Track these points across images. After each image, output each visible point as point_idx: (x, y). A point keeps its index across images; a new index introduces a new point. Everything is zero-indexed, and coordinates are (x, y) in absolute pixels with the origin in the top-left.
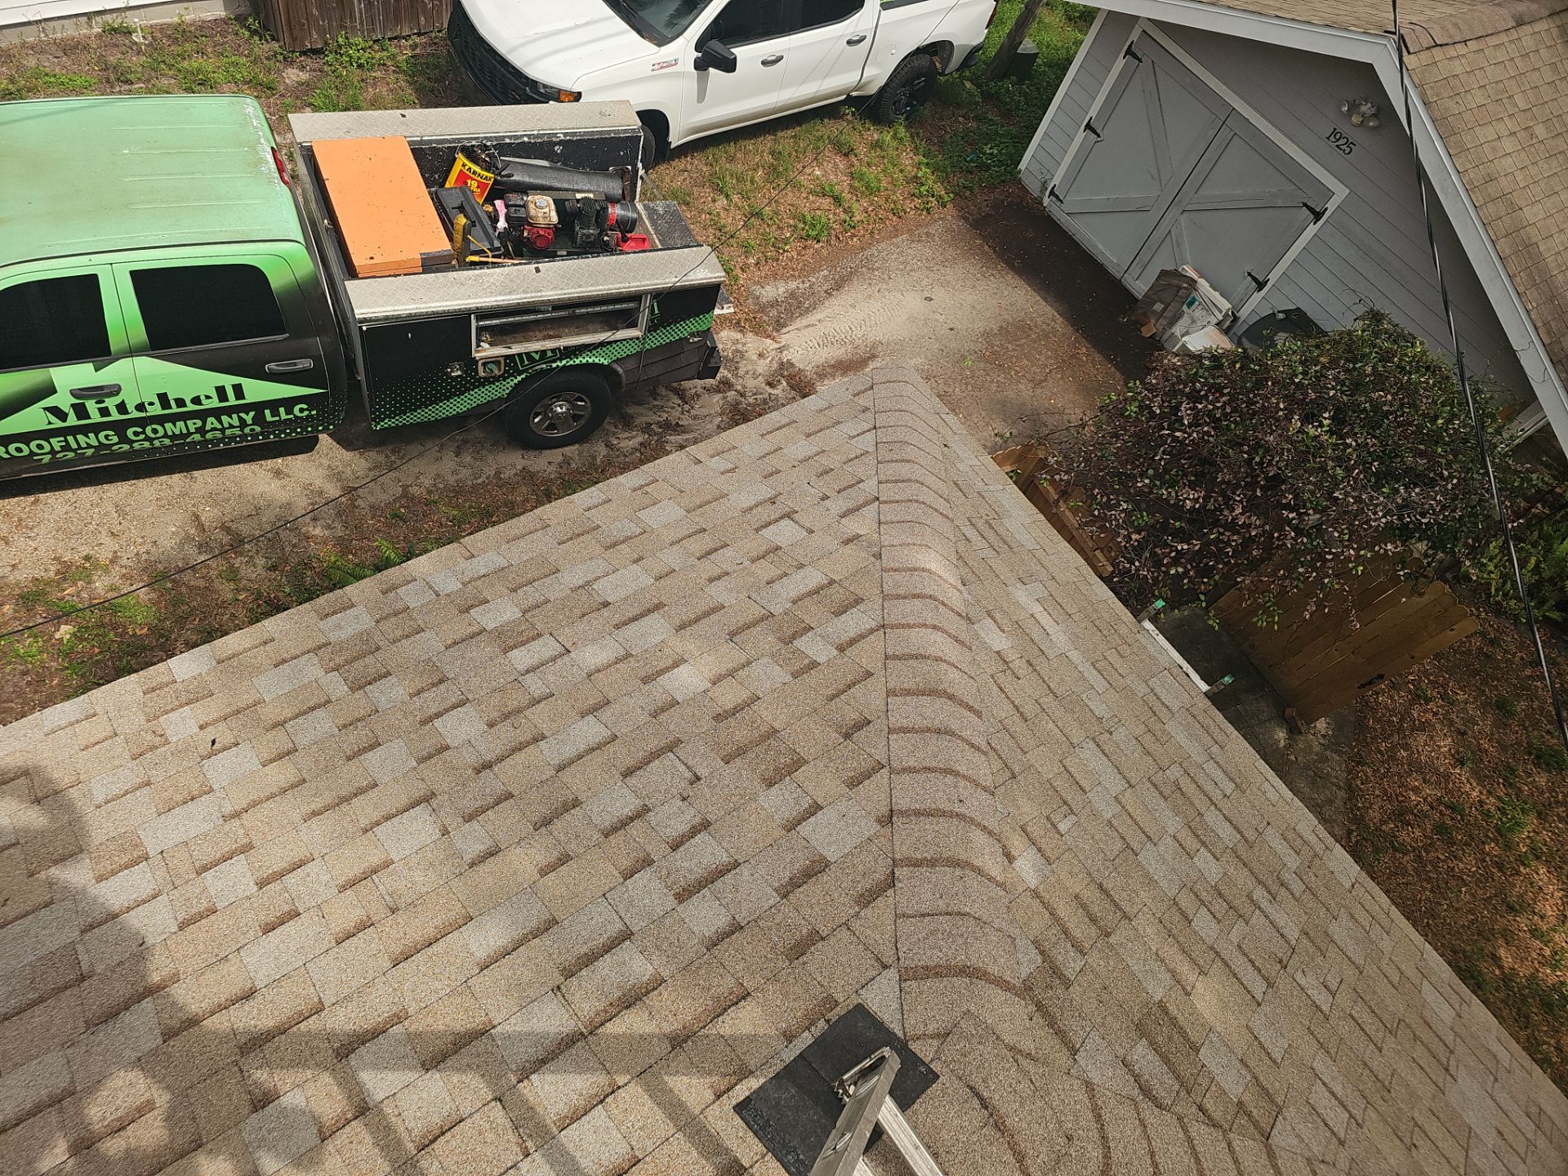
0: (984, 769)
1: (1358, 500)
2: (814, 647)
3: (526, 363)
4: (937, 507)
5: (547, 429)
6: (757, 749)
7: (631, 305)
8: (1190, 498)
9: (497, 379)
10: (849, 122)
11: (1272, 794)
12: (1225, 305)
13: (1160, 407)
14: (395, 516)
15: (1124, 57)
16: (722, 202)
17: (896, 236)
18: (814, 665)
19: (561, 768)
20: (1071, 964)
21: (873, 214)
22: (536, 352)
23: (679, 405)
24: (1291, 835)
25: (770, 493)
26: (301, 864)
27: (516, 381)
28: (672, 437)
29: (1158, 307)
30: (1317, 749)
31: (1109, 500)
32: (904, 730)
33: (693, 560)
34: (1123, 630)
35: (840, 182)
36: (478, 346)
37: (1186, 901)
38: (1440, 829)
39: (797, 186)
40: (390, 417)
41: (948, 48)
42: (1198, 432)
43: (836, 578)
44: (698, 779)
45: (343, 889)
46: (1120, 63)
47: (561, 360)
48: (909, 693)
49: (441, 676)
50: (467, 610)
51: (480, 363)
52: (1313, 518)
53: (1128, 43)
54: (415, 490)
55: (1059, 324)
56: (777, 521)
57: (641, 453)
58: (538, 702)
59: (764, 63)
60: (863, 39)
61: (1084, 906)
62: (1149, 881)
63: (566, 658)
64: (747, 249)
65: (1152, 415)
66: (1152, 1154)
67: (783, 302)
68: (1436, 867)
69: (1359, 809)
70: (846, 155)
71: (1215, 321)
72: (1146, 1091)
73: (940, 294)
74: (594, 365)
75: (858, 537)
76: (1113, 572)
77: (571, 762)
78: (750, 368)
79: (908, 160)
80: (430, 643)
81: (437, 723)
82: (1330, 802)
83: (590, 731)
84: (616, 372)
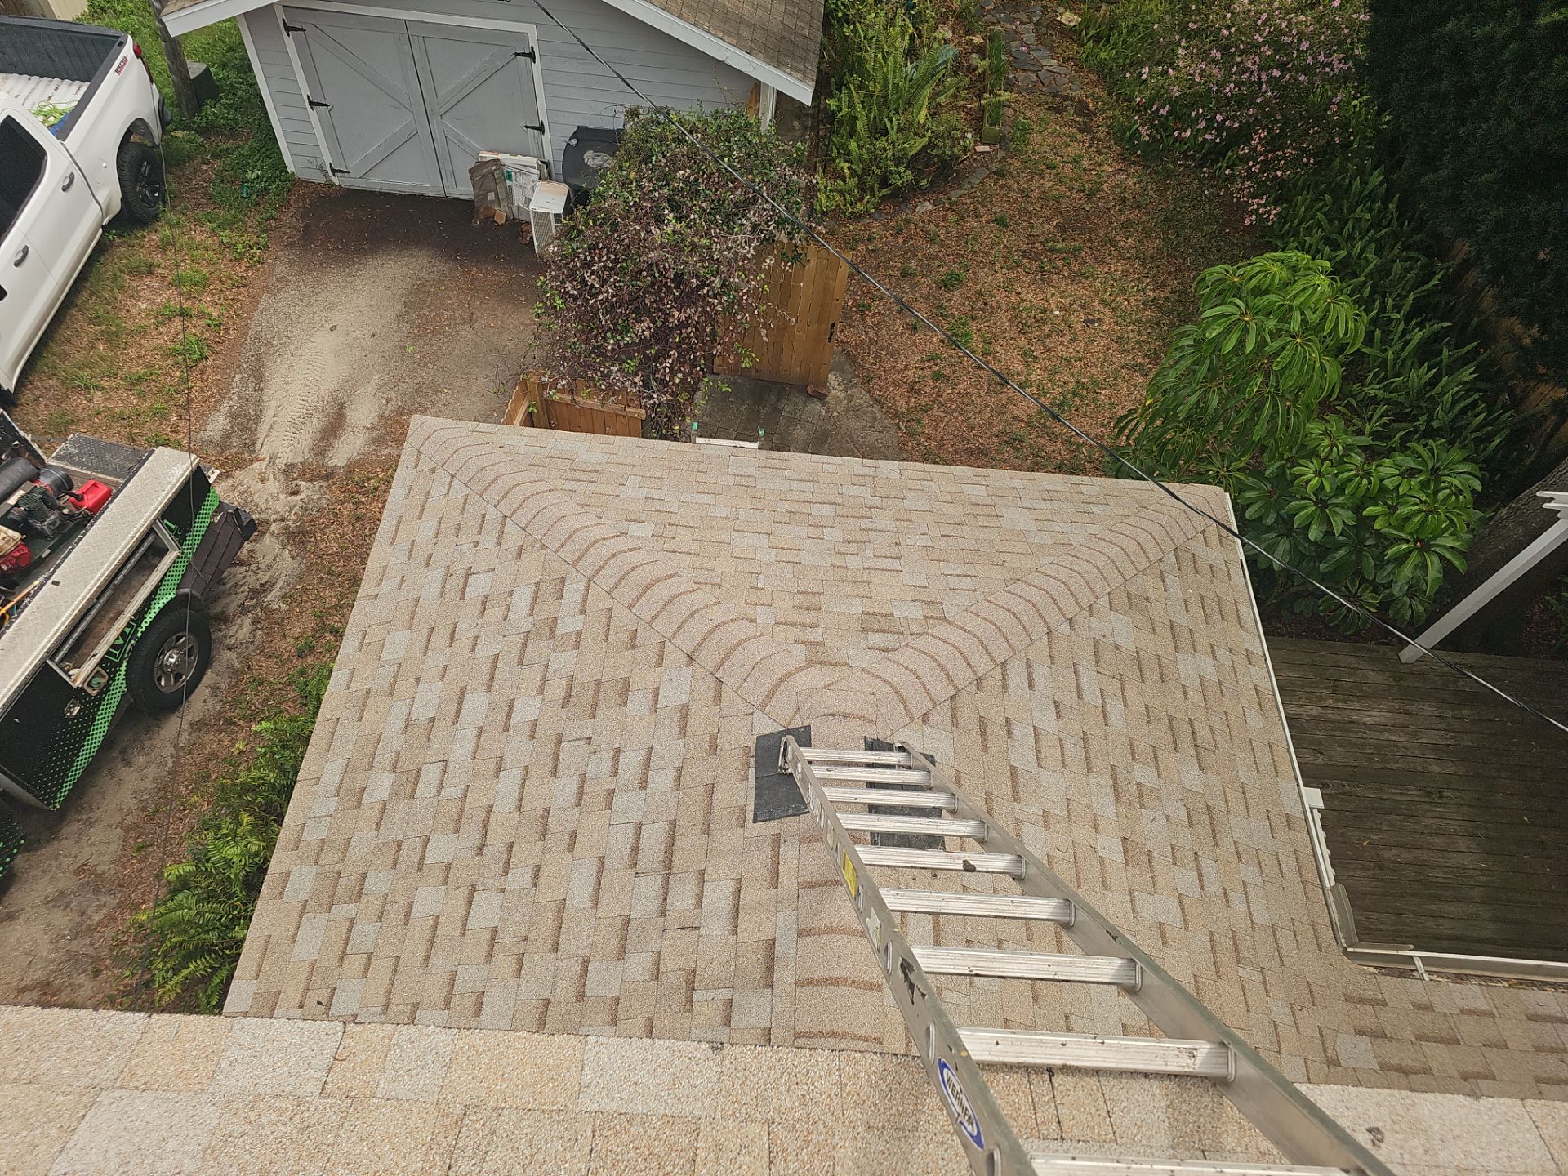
0: (706, 596)
1: (729, 249)
2: (569, 625)
3: (117, 653)
4: (542, 490)
5: (176, 682)
6: (601, 697)
7: (150, 540)
8: (644, 328)
9: (108, 685)
10: (120, 245)
11: (831, 468)
12: (533, 161)
13: (574, 288)
14: (140, 849)
15: (288, 35)
16: (98, 396)
17: (258, 302)
18: (579, 634)
19: (519, 807)
20: (816, 635)
21: (222, 301)
22: (118, 639)
23: (247, 571)
24: (856, 480)
25: (443, 571)
26: (453, 979)
27: (123, 673)
28: (269, 597)
29: (491, 196)
30: (842, 395)
31: (602, 372)
32: (655, 617)
33: (448, 651)
34: (692, 457)
35: (169, 298)
36: (70, 676)
37: (837, 560)
38: (937, 376)
39: (141, 331)
40: (58, 790)
41: (139, 123)
42: (610, 286)
43: (537, 580)
44: (590, 738)
45: (488, 962)
46: (289, 41)
47: (139, 626)
48: (638, 598)
49: (396, 844)
50: (360, 803)
51: (86, 688)
52: (717, 282)
53: (281, 23)
54: (129, 820)
55: (442, 267)
56: (466, 584)
57: (262, 629)
58: (466, 797)
59: (17, 264)
60: (72, 177)
61: (800, 608)
62: (816, 568)
63: (450, 765)
64: (161, 415)
65: (575, 298)
66: (907, 668)
67: (232, 427)
68: (951, 400)
69: (891, 408)
70: (150, 273)
71: (537, 177)
72: (887, 650)
73: (336, 317)
74: (167, 606)
75: (521, 548)
76: (647, 412)
77: (521, 800)
78: (265, 496)
79: (201, 236)
80: (364, 838)
81: (427, 861)
82: (875, 419)
83: (510, 781)
84: (187, 595)
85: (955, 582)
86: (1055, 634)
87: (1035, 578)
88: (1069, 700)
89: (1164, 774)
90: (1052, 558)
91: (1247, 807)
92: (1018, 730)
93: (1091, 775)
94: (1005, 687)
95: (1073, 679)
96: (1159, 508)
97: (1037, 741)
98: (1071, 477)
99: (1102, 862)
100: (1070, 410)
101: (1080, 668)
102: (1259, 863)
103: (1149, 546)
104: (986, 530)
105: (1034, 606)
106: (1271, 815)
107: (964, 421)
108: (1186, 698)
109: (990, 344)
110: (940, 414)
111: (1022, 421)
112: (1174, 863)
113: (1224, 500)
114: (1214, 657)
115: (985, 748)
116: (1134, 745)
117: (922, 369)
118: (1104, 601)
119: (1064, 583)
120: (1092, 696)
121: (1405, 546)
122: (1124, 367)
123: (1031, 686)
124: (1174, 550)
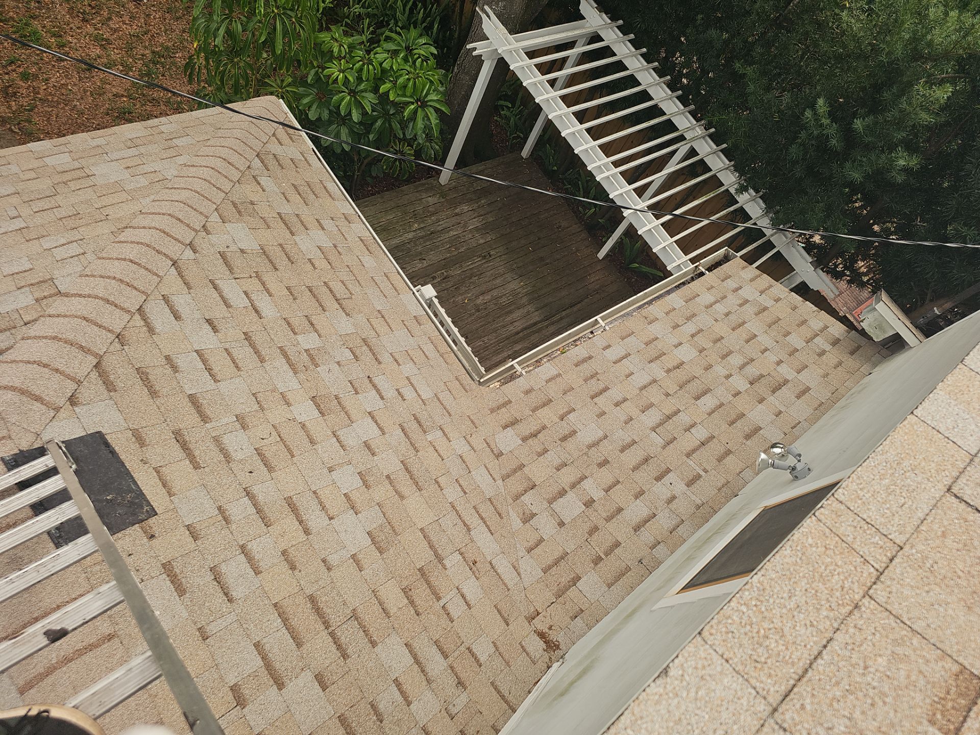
38: (25, 77)
66: (28, 362)
85: (60, 253)
86: (180, 263)
87: (140, 221)
88: (218, 312)
89: (322, 332)
90: (152, 197)
91: (389, 326)
92: (180, 362)
93: (265, 365)
94: (151, 330)
95: (215, 295)
96: (230, 125)
97: (204, 361)
98: (149, 122)
99: (303, 426)
100: (158, 77)
101: (217, 282)
102: (411, 359)
103: (235, 158)
104: (80, 192)
105: (148, 246)
106: (405, 323)
107: (71, 110)
108: (315, 268)
109: (61, 36)
110: (47, 109)
111: (123, 96)
112: (357, 393)
113: (279, 106)
114: (323, 229)
115: (153, 393)
116: (291, 322)
117: (7, 74)
118: (215, 217)
119: (169, 215)
120: (240, 301)
121: (412, 107)
122: (184, 31)
123: (177, 317)
124: (257, 156)
